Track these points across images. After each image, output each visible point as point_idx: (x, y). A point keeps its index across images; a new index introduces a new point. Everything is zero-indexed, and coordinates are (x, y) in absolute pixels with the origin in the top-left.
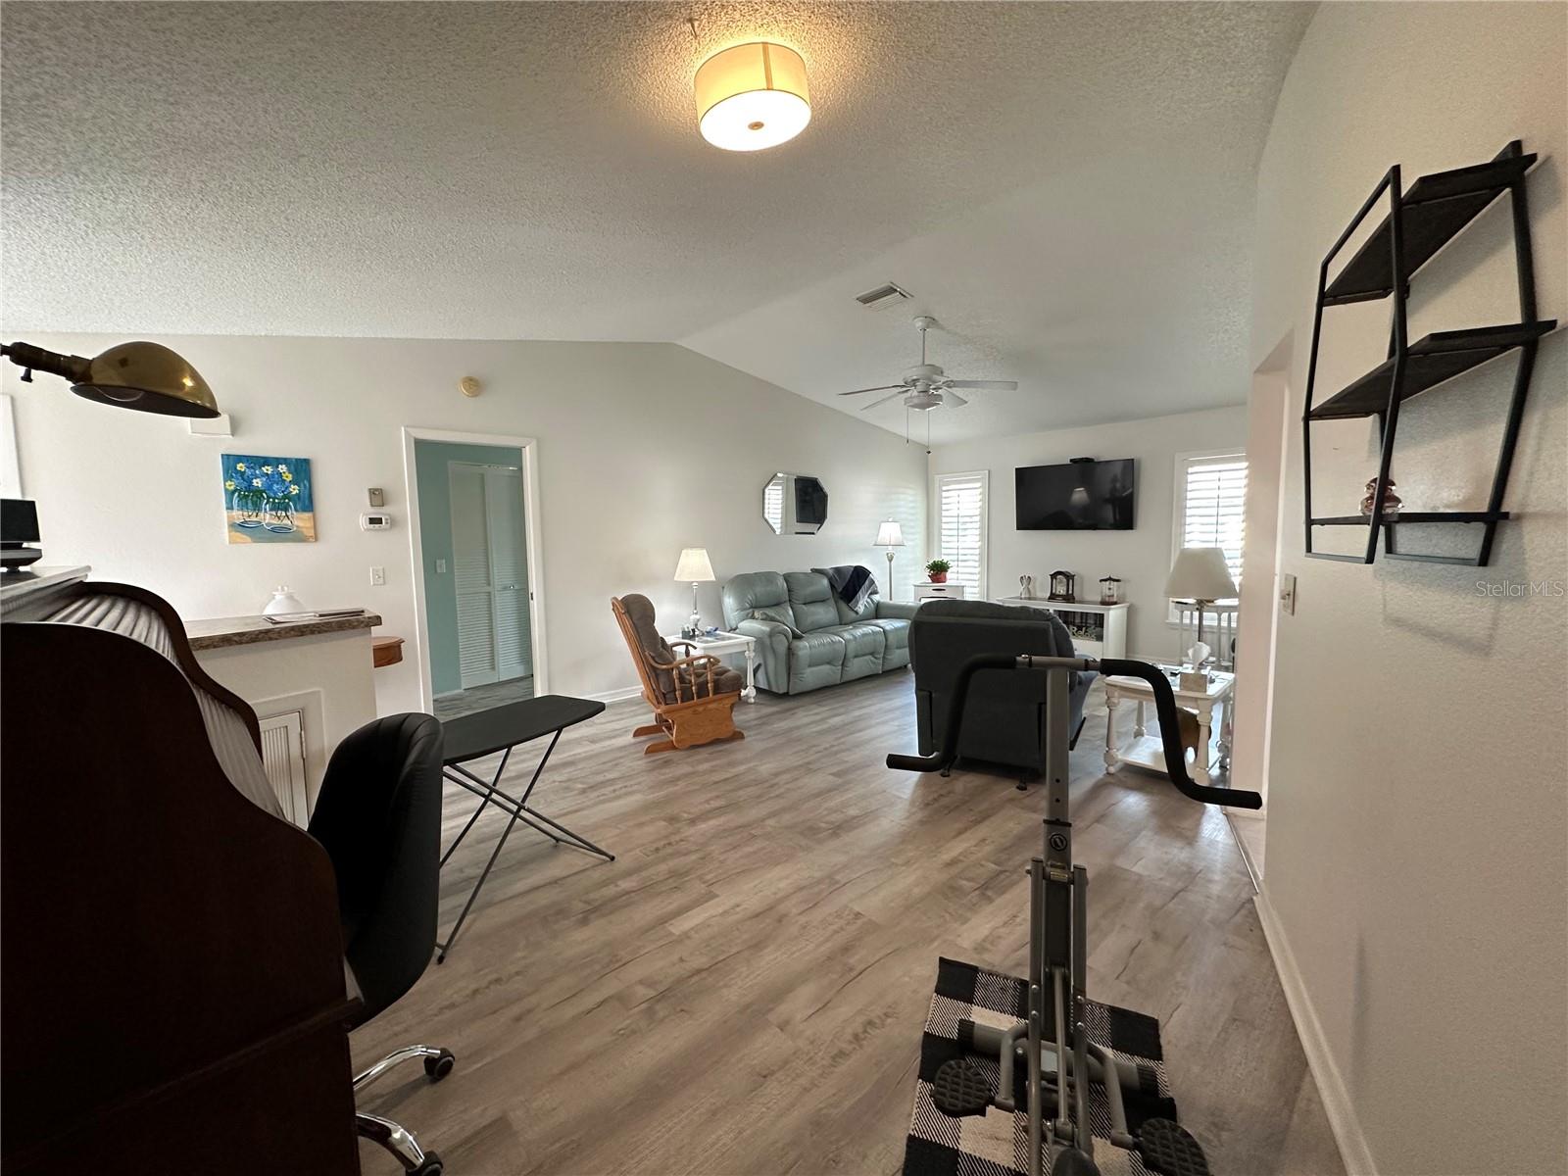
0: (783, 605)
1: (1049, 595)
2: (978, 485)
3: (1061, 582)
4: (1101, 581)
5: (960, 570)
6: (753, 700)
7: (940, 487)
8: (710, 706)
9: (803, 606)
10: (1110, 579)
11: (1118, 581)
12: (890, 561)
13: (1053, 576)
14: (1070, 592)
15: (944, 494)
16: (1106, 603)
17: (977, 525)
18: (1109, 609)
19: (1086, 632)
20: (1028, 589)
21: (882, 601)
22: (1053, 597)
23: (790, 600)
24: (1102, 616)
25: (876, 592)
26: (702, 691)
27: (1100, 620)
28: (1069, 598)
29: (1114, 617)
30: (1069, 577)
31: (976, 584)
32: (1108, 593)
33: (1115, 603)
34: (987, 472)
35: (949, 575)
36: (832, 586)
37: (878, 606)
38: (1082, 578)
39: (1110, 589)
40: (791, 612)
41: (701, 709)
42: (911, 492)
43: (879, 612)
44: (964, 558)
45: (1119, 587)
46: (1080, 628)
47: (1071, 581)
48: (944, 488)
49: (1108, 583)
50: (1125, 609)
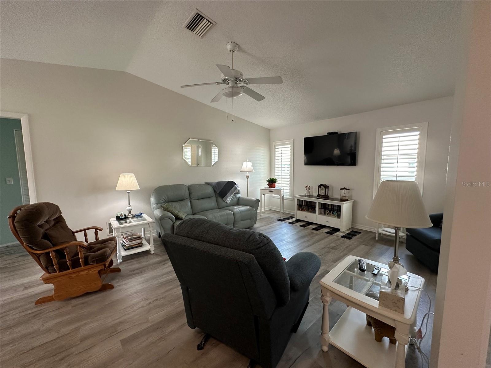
0: (186, 201)
1: (317, 195)
2: (289, 146)
3: (322, 189)
4: (341, 189)
5: (283, 182)
6: (153, 252)
7: (275, 147)
8: (82, 273)
9: (197, 200)
10: (345, 189)
11: (348, 190)
12: (248, 179)
13: (319, 186)
14: (327, 194)
15: (276, 150)
16: (343, 200)
17: (289, 163)
18: (343, 204)
19: (333, 213)
20: (309, 191)
21: (241, 196)
22: (319, 196)
23: (190, 198)
24: (340, 206)
25: (239, 193)
26: (75, 264)
27: (339, 208)
28: (326, 197)
29: (346, 207)
30: (326, 187)
31: (288, 188)
32: (343, 195)
33: (347, 200)
34: (293, 140)
35: (276, 184)
36: (215, 191)
37: (239, 199)
38: (332, 188)
39: (344, 193)
40: (189, 204)
41: (74, 275)
42: (262, 149)
43: (239, 202)
44: (284, 177)
45: (349, 193)
46: (330, 212)
47: (327, 189)
48: (276, 147)
49: (344, 190)
50: (351, 204)
